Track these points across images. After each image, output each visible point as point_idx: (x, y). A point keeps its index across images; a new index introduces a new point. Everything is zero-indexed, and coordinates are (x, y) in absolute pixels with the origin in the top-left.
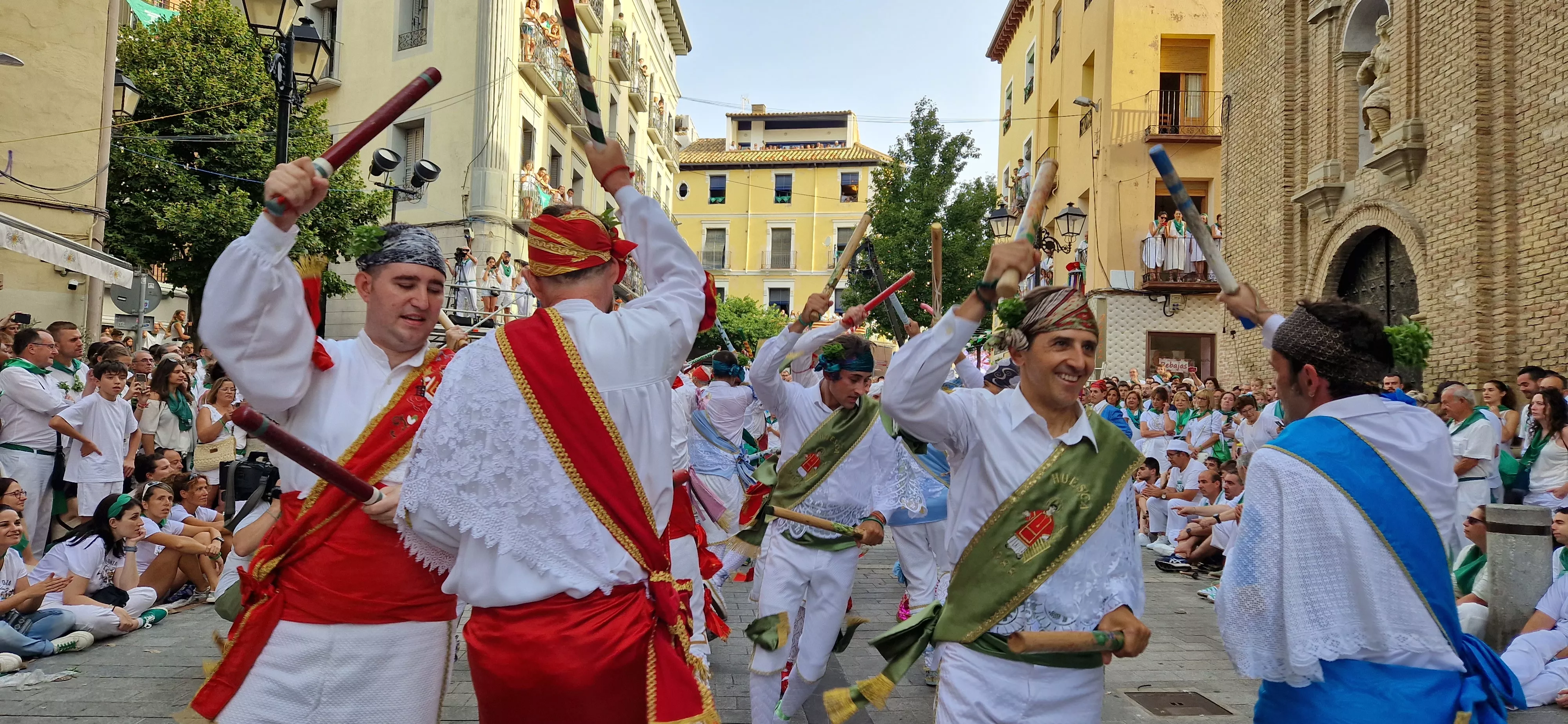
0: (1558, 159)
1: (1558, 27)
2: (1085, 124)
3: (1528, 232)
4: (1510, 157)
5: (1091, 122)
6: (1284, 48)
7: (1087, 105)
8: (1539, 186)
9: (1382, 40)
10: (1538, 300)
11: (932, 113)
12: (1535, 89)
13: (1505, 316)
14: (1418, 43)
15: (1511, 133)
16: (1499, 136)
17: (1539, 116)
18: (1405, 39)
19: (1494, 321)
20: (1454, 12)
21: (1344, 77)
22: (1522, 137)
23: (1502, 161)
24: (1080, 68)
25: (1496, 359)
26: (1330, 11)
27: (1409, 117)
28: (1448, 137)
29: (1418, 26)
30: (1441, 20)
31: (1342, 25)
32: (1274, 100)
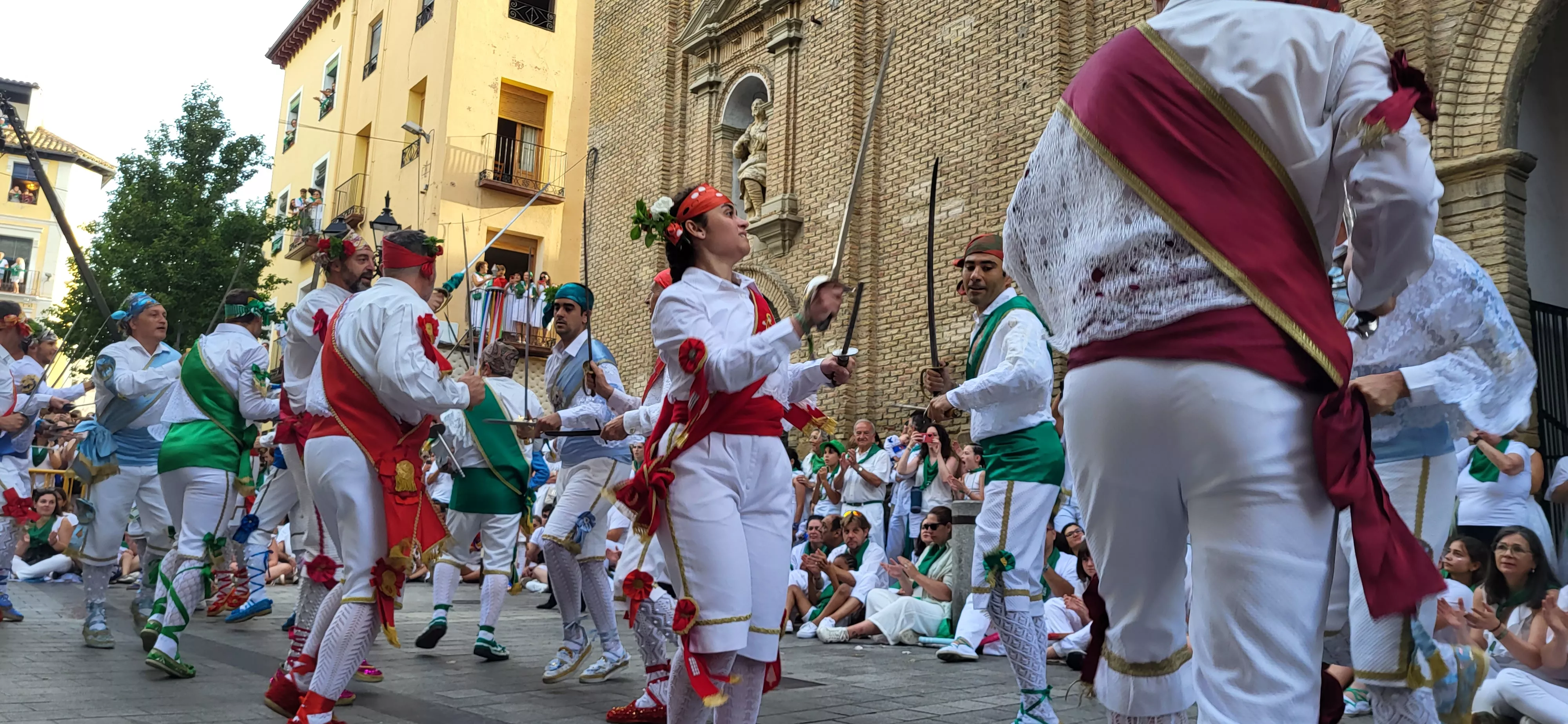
0: (914, 242)
1: (917, 133)
2: (409, 155)
3: (887, 302)
4: (875, 236)
5: (418, 153)
6: (664, 110)
7: (418, 133)
8: (898, 264)
9: (756, 121)
10: (894, 361)
11: (214, 104)
12: (897, 181)
13: (867, 374)
14: (795, 129)
15: (876, 215)
16: (867, 218)
17: (899, 205)
18: (784, 122)
19: (858, 379)
20: (834, 105)
21: (723, 148)
22: (884, 221)
23: (869, 239)
24: (408, 92)
25: (858, 412)
26: (712, 85)
27: (785, 192)
28: (825, 213)
29: (795, 113)
30: (821, 109)
31: (722, 99)
32: (650, 159)
